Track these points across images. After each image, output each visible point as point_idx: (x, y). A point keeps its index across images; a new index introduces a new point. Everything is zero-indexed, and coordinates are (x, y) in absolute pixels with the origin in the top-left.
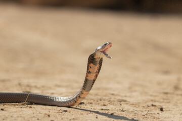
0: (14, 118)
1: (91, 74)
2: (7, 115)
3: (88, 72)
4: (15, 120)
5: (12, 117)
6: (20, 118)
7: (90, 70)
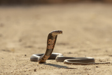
0: (104, 72)
1: (50, 46)
2: (100, 70)
3: (48, 44)
4: (105, 73)
5: (103, 71)
6: (108, 72)
7: (49, 43)
